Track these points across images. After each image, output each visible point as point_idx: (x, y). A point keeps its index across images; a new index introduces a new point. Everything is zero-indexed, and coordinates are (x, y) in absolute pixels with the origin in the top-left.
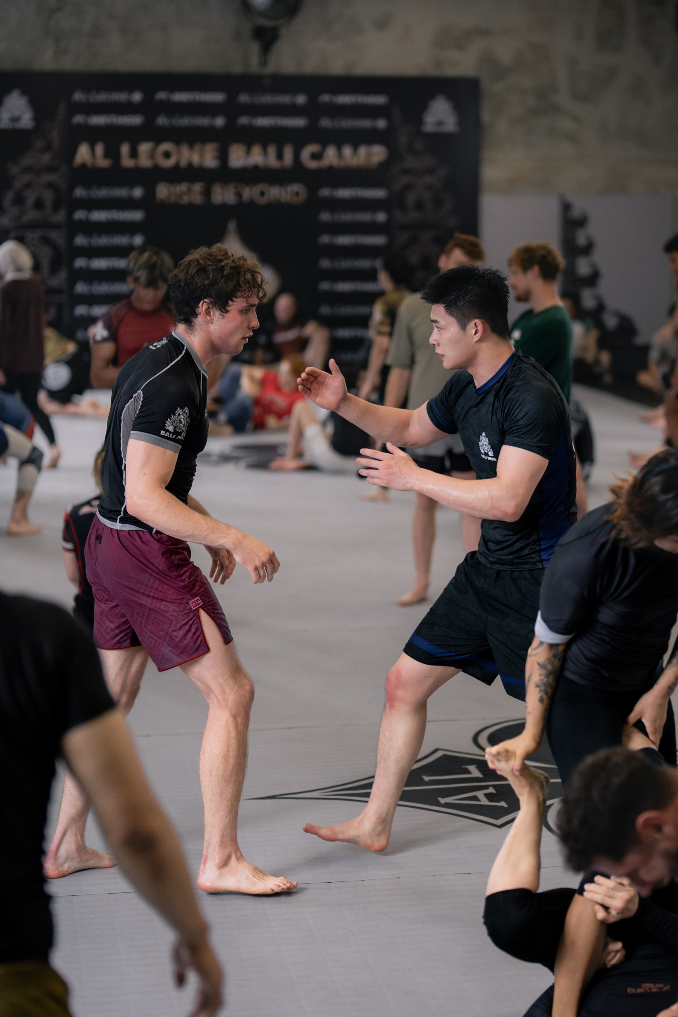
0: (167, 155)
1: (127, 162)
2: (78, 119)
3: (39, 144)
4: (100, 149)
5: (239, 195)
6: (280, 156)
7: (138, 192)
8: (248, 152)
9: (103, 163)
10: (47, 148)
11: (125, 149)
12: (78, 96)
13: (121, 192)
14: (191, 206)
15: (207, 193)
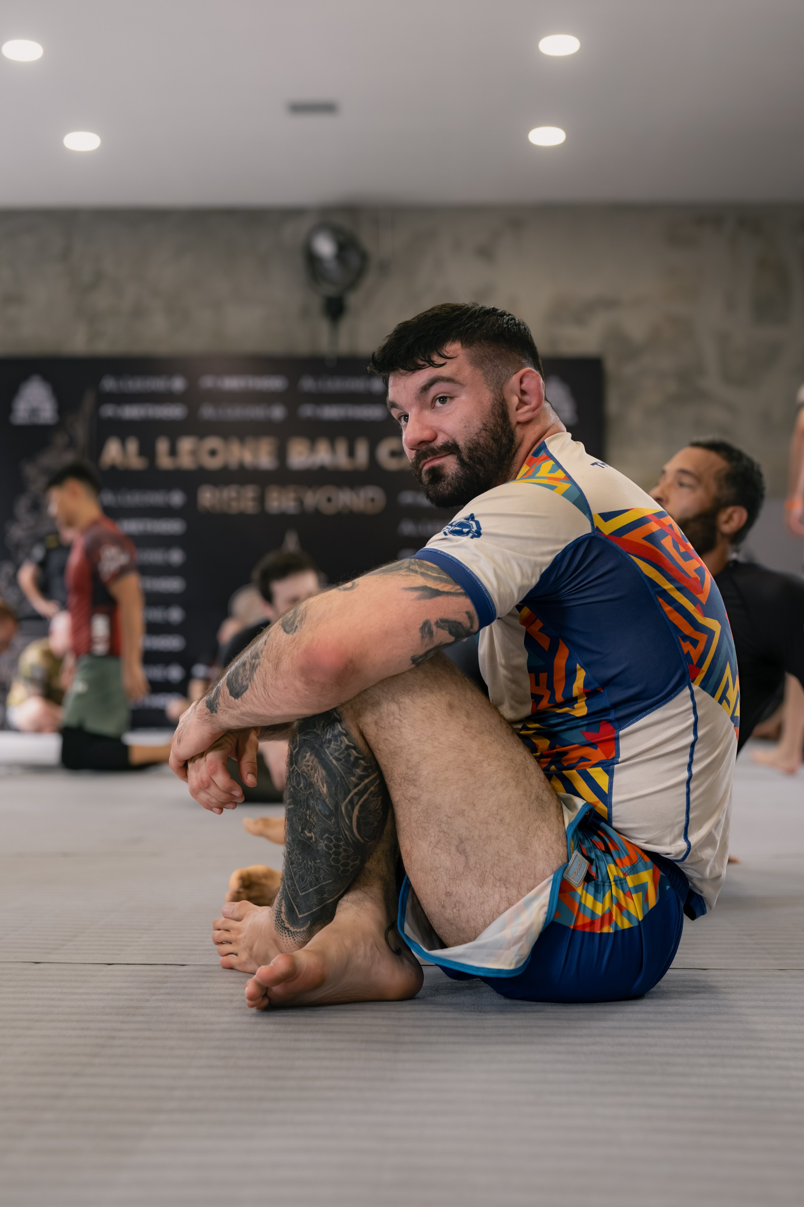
0: (213, 453)
1: (165, 461)
2: (108, 411)
3: (60, 440)
4: (133, 446)
5: (300, 501)
6: (351, 453)
7: (177, 498)
8: (312, 448)
9: (136, 462)
10: (71, 444)
11: (162, 446)
12: (109, 384)
13: (156, 498)
14: (242, 516)
15: (261, 499)
